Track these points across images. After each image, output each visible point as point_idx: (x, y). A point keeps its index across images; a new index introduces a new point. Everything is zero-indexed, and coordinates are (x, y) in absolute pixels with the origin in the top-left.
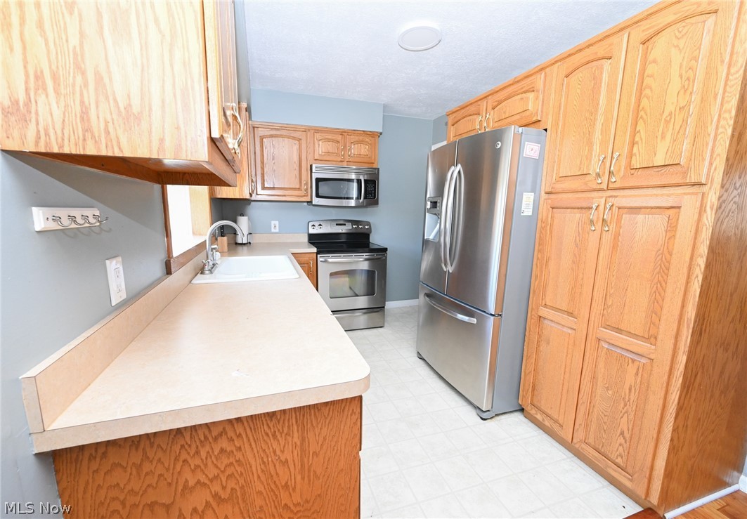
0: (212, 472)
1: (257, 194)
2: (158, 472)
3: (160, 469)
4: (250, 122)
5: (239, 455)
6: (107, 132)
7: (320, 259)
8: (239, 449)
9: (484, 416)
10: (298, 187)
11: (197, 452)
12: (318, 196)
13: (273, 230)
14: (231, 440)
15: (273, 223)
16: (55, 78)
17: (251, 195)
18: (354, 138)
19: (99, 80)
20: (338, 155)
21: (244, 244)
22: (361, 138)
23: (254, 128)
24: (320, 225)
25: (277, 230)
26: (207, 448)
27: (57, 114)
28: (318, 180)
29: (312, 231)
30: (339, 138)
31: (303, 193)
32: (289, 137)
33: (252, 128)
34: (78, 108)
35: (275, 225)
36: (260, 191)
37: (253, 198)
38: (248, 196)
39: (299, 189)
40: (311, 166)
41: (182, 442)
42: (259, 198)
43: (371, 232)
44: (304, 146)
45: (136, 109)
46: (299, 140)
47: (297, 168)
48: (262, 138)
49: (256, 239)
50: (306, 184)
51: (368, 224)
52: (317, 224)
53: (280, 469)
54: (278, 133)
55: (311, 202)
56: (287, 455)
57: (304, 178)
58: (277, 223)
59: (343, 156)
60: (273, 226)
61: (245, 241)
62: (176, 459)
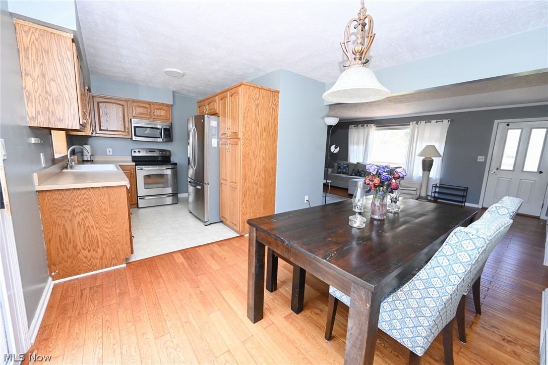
0: (82, 203)
1: (96, 133)
2: (67, 202)
3: (67, 201)
4: (90, 94)
5: (90, 200)
6: (54, 123)
7: (137, 168)
8: (90, 198)
9: (206, 224)
10: (123, 130)
11: (78, 197)
12: (135, 135)
13: (108, 154)
14: (88, 195)
15: (108, 150)
16: (42, 112)
17: (92, 133)
18: (156, 107)
19: (53, 113)
20: (147, 114)
21: (89, 161)
22: (161, 107)
23: (93, 97)
24: (139, 151)
25: (111, 154)
26: (81, 197)
27: (43, 120)
28: (135, 127)
29: (134, 154)
30: (147, 106)
31: (126, 133)
32: (116, 104)
33: (91, 98)
34: (47, 118)
35: (110, 151)
36: (98, 131)
37: (94, 135)
38: (90, 134)
39: (124, 132)
40: (131, 120)
41: (73, 194)
42: (97, 135)
43: (171, 156)
44: (126, 109)
45: (61, 118)
46: (123, 105)
47: (122, 121)
48: (98, 103)
49: (96, 159)
50: (128, 129)
51: (169, 151)
52: (137, 151)
53: (102, 205)
54: (109, 101)
55: (132, 138)
56: (104, 201)
57: (127, 125)
58: (111, 150)
59: (150, 115)
60: (108, 151)
61: (89, 159)
62: (72, 199)
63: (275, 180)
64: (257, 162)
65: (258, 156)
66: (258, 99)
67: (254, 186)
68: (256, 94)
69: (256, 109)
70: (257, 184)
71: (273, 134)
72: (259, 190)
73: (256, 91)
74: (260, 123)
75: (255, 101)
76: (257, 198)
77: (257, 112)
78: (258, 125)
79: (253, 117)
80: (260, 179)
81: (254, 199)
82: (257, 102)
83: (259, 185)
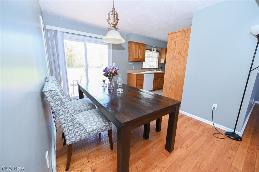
63: (183, 83)
64: (173, 71)
65: (173, 68)
66: (176, 38)
67: (170, 83)
68: (175, 36)
69: (174, 44)
70: (171, 83)
71: (185, 55)
72: (173, 86)
73: (175, 35)
74: (176, 51)
75: (174, 40)
76: (171, 90)
77: (175, 45)
78: (175, 52)
79: (172, 49)
80: (173, 80)
81: (169, 90)
82: (175, 40)
83: (172, 83)
